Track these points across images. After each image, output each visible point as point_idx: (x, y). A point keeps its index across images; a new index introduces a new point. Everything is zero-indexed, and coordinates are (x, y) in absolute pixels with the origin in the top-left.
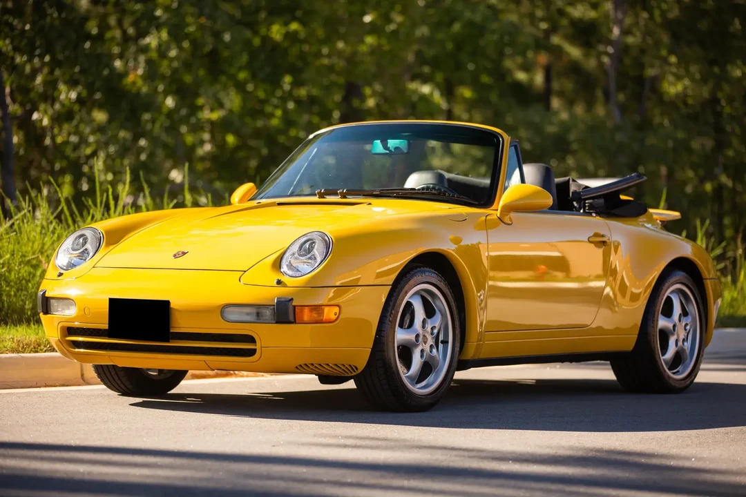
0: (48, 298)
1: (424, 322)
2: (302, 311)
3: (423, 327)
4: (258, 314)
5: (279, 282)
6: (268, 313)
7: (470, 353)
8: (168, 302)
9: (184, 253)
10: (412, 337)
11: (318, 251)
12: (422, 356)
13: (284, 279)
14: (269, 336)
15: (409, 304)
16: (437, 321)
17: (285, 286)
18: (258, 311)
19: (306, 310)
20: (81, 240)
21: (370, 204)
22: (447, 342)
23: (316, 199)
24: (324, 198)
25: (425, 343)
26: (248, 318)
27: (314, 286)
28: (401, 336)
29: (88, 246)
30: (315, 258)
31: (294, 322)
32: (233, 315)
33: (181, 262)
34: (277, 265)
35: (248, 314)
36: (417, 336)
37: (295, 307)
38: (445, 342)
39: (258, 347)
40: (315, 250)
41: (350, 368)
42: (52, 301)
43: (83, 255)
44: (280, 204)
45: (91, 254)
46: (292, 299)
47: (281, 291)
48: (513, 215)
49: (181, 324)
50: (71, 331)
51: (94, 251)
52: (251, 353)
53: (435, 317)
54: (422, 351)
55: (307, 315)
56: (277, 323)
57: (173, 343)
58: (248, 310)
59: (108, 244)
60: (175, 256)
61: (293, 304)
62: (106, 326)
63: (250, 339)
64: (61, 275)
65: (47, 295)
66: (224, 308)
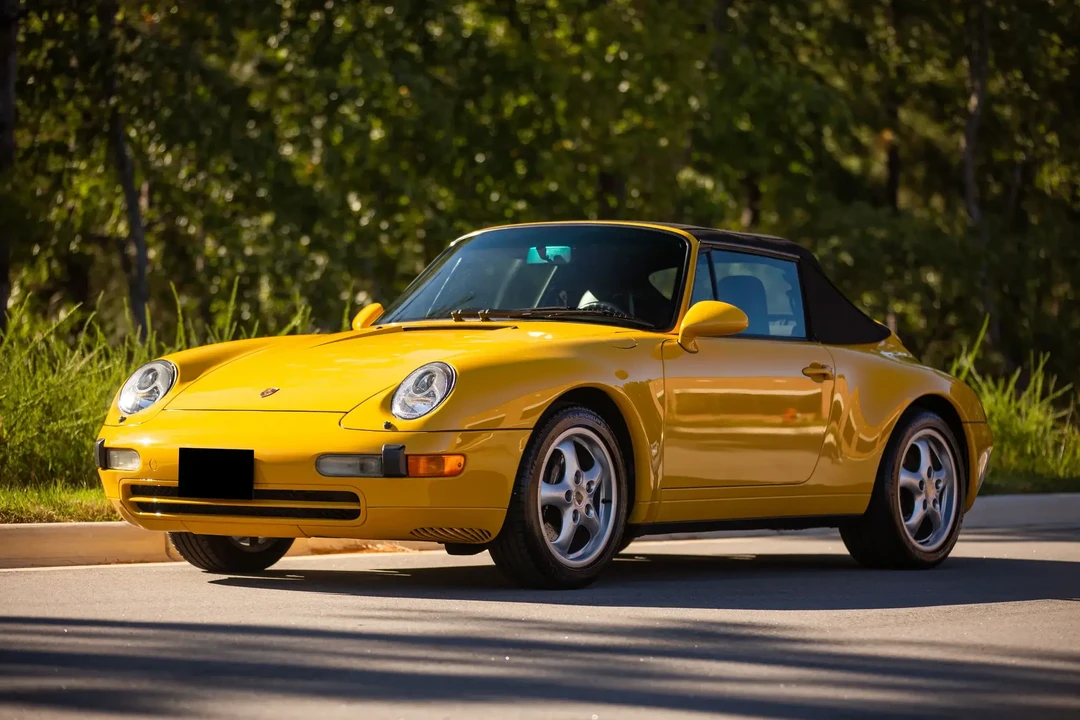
0: (107, 449)
1: (577, 475)
2: (418, 461)
3: (577, 481)
4: (363, 467)
5: (388, 426)
6: (374, 464)
7: (641, 516)
8: (251, 452)
9: (274, 391)
10: (562, 494)
11: (438, 386)
12: (575, 519)
13: (396, 422)
14: (376, 494)
15: (557, 454)
16: (596, 475)
17: (395, 430)
18: (360, 462)
19: (423, 462)
20: (150, 376)
21: (516, 328)
22: (610, 501)
23: (451, 322)
24: (462, 321)
25: (580, 502)
26: (349, 471)
27: (433, 429)
28: (546, 492)
29: (158, 383)
30: (434, 396)
31: (407, 475)
32: (331, 467)
33: (271, 402)
34: (387, 404)
35: (349, 466)
36: (568, 494)
37: (407, 456)
38: (608, 502)
39: (362, 507)
40: (434, 385)
41: (481, 534)
42: (112, 453)
43: (152, 395)
44: (406, 329)
45: (162, 393)
46: (403, 447)
47: (391, 436)
48: (698, 341)
49: (266, 480)
50: (134, 490)
51: (166, 390)
52: (354, 514)
53: (592, 470)
54: (575, 512)
55: (423, 467)
56: (387, 476)
57: (255, 503)
58: (350, 461)
59: (183, 381)
60: (263, 394)
61: (406, 452)
62: (175, 483)
63: (352, 498)
64: (123, 419)
65: (106, 445)
66: (320, 459)
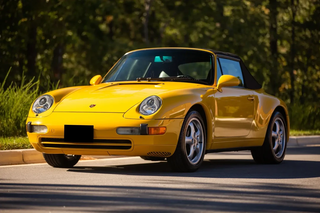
0: (32, 125)
1: (195, 134)
2: (151, 130)
3: (194, 136)
4: (132, 131)
5: (141, 117)
6: (137, 130)
7: (209, 148)
8: (93, 126)
9: (94, 105)
10: (191, 140)
11: (155, 104)
12: (194, 148)
13: (143, 116)
14: (137, 140)
15: (189, 127)
16: (198, 133)
17: (144, 119)
19: (153, 129)
20: (43, 100)
21: (164, 84)
22: (202, 142)
23: (137, 82)
24: (140, 81)
25: (195, 143)
26: (128, 133)
27: (156, 119)
28: (187, 140)
29: (47, 103)
30: (155, 107)
31: (149, 134)
32: (121, 131)
33: (93, 109)
34: (138, 109)
35: (128, 131)
36: (193, 140)
37: (148, 128)
39: (132, 145)
40: (154, 104)
41: (168, 154)
42: (34, 127)
43: (46, 107)
44: (120, 84)
45: (49, 106)
46: (147, 124)
47: (142, 121)
49: (97, 136)
50: (43, 139)
51: (51, 105)
52: (129, 147)
54: (194, 146)
55: (153, 131)
56: (141, 134)
57: (94, 144)
58: (129, 129)
59: (56, 102)
60: (90, 106)
61: (148, 126)
62: (63, 137)
63: (129, 142)
64: (37, 115)
65: (32, 124)
66: (117, 129)
